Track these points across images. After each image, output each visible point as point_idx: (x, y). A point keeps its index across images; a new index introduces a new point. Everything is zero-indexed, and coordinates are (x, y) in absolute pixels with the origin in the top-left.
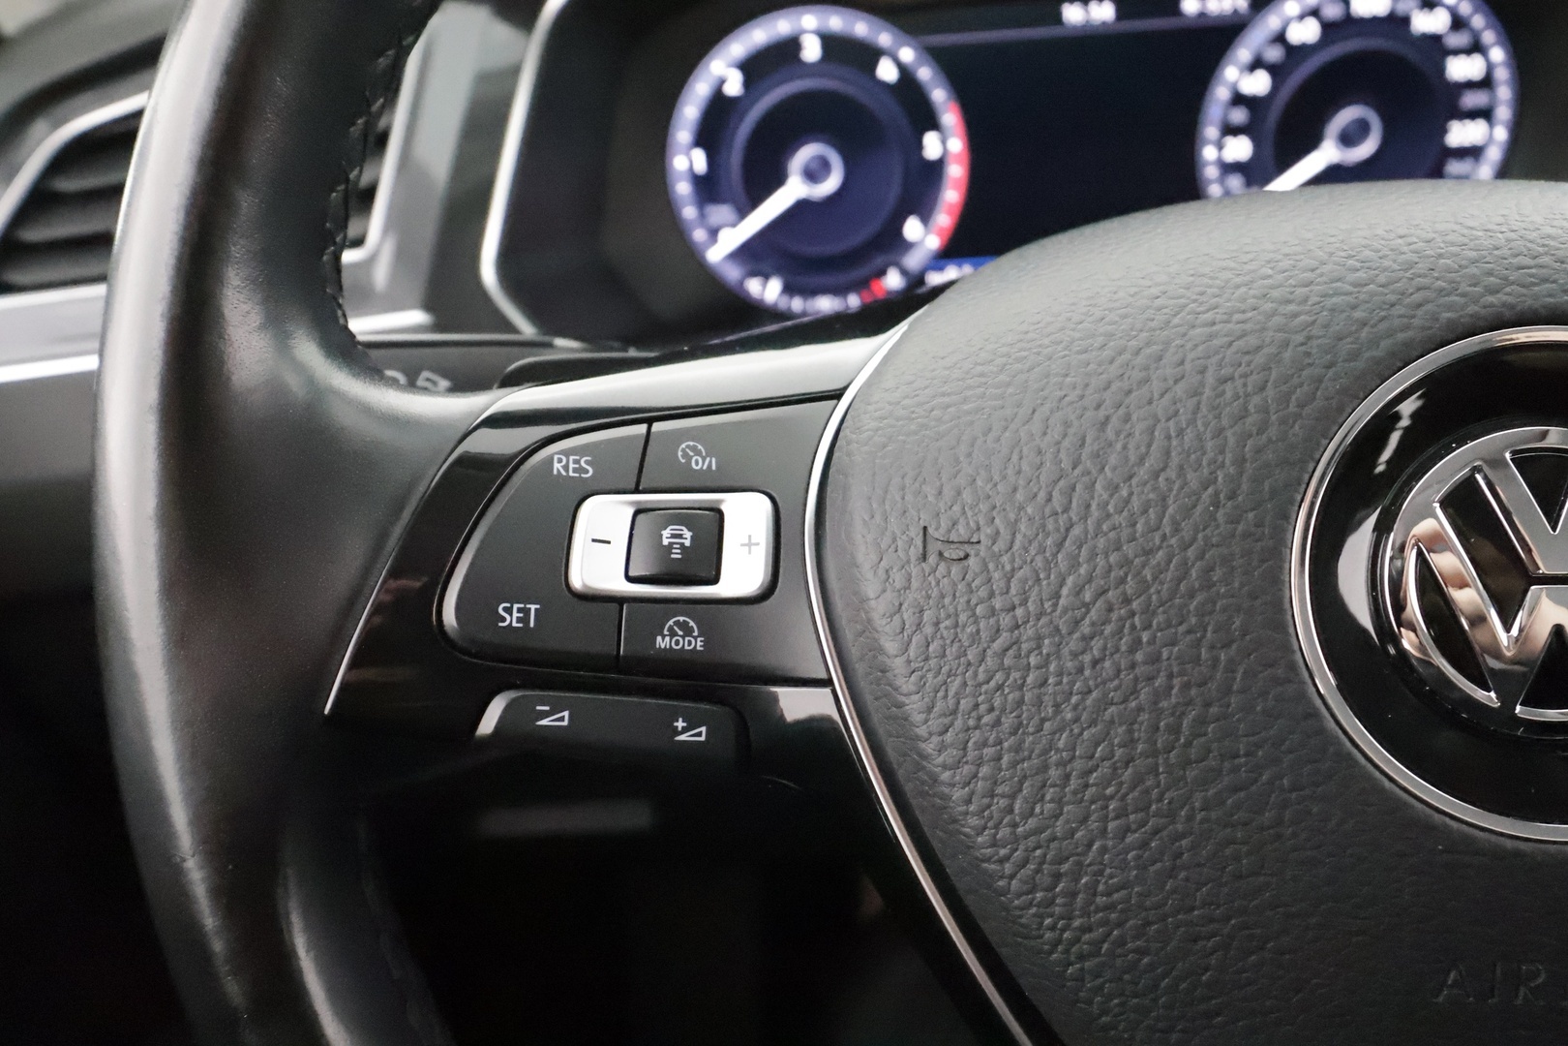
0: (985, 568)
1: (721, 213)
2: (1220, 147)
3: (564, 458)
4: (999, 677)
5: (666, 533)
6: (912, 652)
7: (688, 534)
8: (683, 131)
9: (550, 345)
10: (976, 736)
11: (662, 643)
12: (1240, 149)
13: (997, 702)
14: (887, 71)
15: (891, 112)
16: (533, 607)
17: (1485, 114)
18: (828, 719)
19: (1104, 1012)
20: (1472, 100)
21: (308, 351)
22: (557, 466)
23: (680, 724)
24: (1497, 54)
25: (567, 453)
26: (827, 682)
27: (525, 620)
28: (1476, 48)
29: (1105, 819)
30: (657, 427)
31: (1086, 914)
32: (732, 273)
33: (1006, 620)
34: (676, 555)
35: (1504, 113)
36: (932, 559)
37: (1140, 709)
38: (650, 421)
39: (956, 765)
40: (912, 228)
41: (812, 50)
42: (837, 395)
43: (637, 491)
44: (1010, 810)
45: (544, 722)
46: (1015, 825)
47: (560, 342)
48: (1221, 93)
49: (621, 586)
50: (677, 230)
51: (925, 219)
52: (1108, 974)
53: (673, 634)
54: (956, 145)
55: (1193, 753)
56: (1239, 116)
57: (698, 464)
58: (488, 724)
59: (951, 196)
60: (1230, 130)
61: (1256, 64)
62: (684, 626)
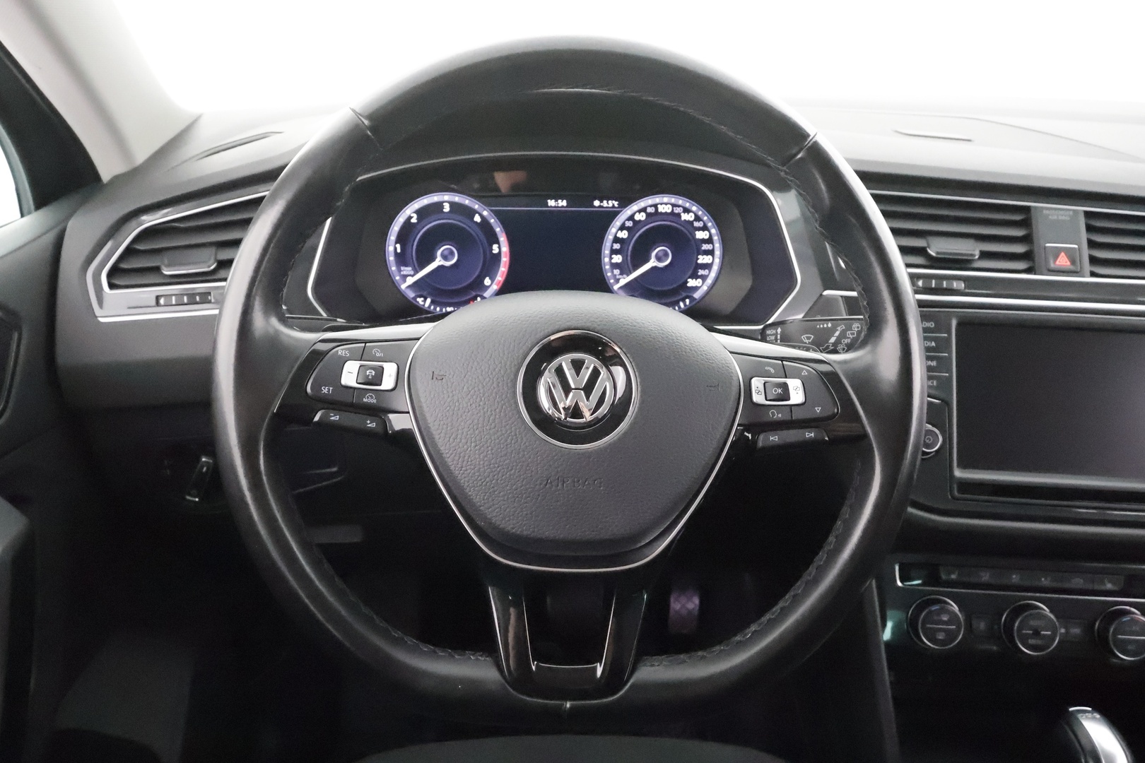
0: (447, 381)
1: (407, 270)
2: (611, 258)
3: (341, 351)
4: (448, 408)
5: (368, 372)
6: (428, 402)
7: (374, 372)
8: (392, 237)
9: (336, 321)
10: (442, 422)
11: (365, 400)
12: (617, 259)
13: (447, 415)
14: (477, 219)
15: (479, 235)
16: (331, 388)
17: (711, 253)
18: (411, 429)
19: (470, 491)
20: (705, 247)
21: (274, 321)
22: (339, 353)
23: (368, 422)
24: (713, 231)
25: (342, 350)
26: (408, 413)
27: (329, 391)
28: (705, 228)
29: (471, 443)
30: (367, 344)
31: (466, 466)
32: (411, 294)
33: (451, 395)
34: (370, 377)
35: (718, 253)
36: (435, 379)
37: (480, 416)
38: (366, 343)
39: (438, 429)
40: (487, 281)
41: (447, 208)
42: (418, 339)
43: (361, 360)
44: (449, 441)
45: (332, 418)
46: (450, 444)
47: (338, 320)
48: (610, 237)
49: (355, 385)
50: (389, 275)
51: (492, 280)
52: (471, 482)
53: (368, 398)
54: (505, 249)
55: (492, 426)
56: (617, 246)
57: (378, 355)
58: (317, 419)
59: (503, 269)
60: (614, 252)
61: (622, 228)
62: (371, 396)
